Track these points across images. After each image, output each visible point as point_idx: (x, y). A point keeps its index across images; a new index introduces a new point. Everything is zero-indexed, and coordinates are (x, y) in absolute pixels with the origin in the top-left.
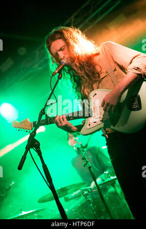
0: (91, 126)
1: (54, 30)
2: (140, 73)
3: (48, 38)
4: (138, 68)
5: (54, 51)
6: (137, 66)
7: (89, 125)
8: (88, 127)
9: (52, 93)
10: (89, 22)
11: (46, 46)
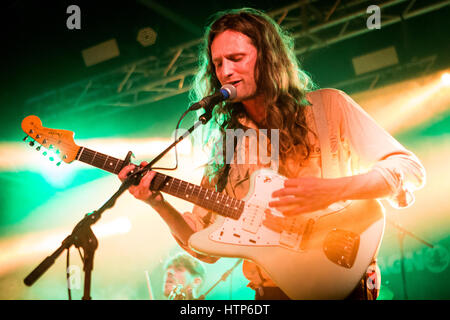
1: (245, 9)
3: (224, 17)
7: (222, 233)
9: (174, 144)
10: (316, 34)
11: (209, 30)
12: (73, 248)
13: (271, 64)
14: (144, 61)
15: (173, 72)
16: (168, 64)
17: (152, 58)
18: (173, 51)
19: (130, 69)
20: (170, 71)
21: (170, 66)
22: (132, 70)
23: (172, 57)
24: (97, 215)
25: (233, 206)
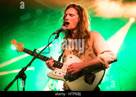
2: (102, 63)
4: (103, 59)
7: (56, 73)
12: (19, 79)
18: (47, 16)
24: (26, 68)
25: (60, 65)
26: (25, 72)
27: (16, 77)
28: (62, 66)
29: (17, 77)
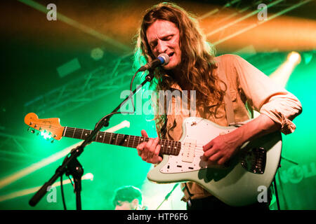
0: (170, 170)
2: (279, 121)
4: (280, 114)
5: (151, 36)
6: (279, 111)
7: (168, 167)
8: (165, 170)
13: (189, 39)
14: (97, 70)
15: (116, 75)
16: (112, 71)
17: (102, 68)
18: (114, 61)
19: (88, 76)
20: (114, 74)
21: (114, 72)
22: (90, 77)
23: (114, 66)
25: (173, 146)
26: (79, 159)
27: (57, 171)
28: (179, 148)
29: (60, 170)
